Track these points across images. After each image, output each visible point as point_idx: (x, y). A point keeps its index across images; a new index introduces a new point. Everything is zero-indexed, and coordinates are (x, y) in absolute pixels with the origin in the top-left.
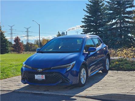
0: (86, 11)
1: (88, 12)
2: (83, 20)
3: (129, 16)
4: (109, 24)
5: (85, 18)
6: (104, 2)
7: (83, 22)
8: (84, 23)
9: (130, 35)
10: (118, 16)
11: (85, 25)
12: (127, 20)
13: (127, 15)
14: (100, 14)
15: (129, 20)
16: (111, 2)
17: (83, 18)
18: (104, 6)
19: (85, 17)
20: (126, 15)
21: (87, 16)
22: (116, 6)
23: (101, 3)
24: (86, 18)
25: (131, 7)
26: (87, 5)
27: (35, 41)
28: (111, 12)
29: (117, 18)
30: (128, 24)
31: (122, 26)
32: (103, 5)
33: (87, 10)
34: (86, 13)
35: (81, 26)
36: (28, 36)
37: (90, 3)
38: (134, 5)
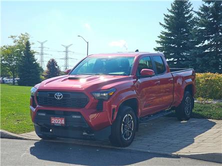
0: (164, 26)
1: (166, 27)
2: (159, 40)
4: (198, 46)
5: (161, 37)
6: (192, 12)
7: (158, 42)
8: (159, 44)
10: (214, 35)
11: (161, 46)
14: (184, 30)
16: (203, 13)
17: (159, 37)
18: (191, 19)
19: (161, 34)
21: (165, 33)
22: (211, 19)
23: (187, 13)
24: (164, 35)
26: (166, 16)
28: (204, 28)
29: (212, 38)
31: (220, 50)
32: (190, 16)
33: (165, 24)
34: (164, 28)
35: (154, 49)
36: (67, 58)
37: (170, 14)
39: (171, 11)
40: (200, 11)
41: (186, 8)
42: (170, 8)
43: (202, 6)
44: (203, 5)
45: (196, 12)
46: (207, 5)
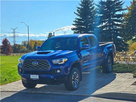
0: (77, 14)
1: (79, 15)
2: (74, 23)
3: (118, 19)
4: (98, 27)
5: (75, 21)
6: (94, 5)
7: (74, 25)
9: (119, 37)
10: (108, 19)
11: (76, 27)
12: (116, 23)
14: (90, 17)
15: (118, 23)
16: (101, 5)
17: (74, 21)
18: (94, 10)
20: (115, 18)
21: (78, 19)
22: (106, 9)
23: (91, 6)
25: (120, 10)
26: (78, 8)
27: (23, 42)
28: (101, 15)
29: (107, 21)
30: (117, 27)
32: (93, 8)
34: (77, 16)
35: (72, 29)
36: (14, 37)
37: (80, 7)
38: (123, 8)
39: (81, 5)
40: (99, 4)
41: (90, 3)
42: (81, 3)
43: (100, 1)
45: (96, 5)
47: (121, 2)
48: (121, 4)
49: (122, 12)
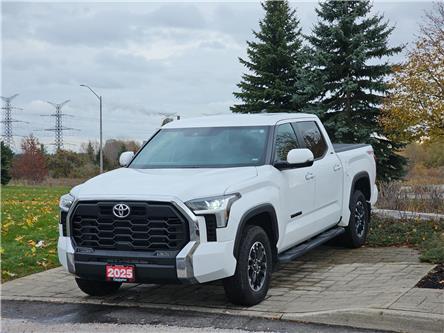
0: (249, 65)
1: (252, 67)
2: (240, 90)
3: (373, 80)
4: (313, 102)
5: (243, 85)
6: (299, 37)
7: (238, 95)
8: (241, 99)
9: (374, 135)
10: (343, 80)
11: (244, 103)
12: (367, 92)
13: (368, 78)
15: (374, 92)
16: (320, 39)
17: (239, 86)
18: (299, 50)
19: (243, 80)
20: (364, 78)
21: (251, 78)
22: (336, 50)
23: (290, 38)
24: (248, 83)
25: (379, 53)
26: (250, 45)
28: (323, 68)
29: (341, 85)
30: (371, 105)
31: (354, 109)
32: (297, 45)
33: (249, 61)
34: (248, 69)
35: (231, 108)
36: (59, 129)
37: (258, 41)
38: (389, 47)
39: (259, 36)
40: (315, 35)
41: (289, 29)
42: (259, 30)
43: (318, 26)
44: (320, 24)
45: (307, 38)
46: (327, 23)
47: (383, 28)
48: (381, 33)
49: (384, 57)
